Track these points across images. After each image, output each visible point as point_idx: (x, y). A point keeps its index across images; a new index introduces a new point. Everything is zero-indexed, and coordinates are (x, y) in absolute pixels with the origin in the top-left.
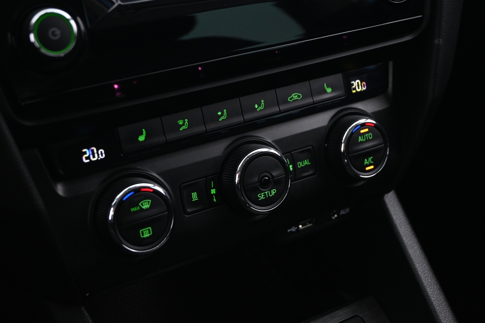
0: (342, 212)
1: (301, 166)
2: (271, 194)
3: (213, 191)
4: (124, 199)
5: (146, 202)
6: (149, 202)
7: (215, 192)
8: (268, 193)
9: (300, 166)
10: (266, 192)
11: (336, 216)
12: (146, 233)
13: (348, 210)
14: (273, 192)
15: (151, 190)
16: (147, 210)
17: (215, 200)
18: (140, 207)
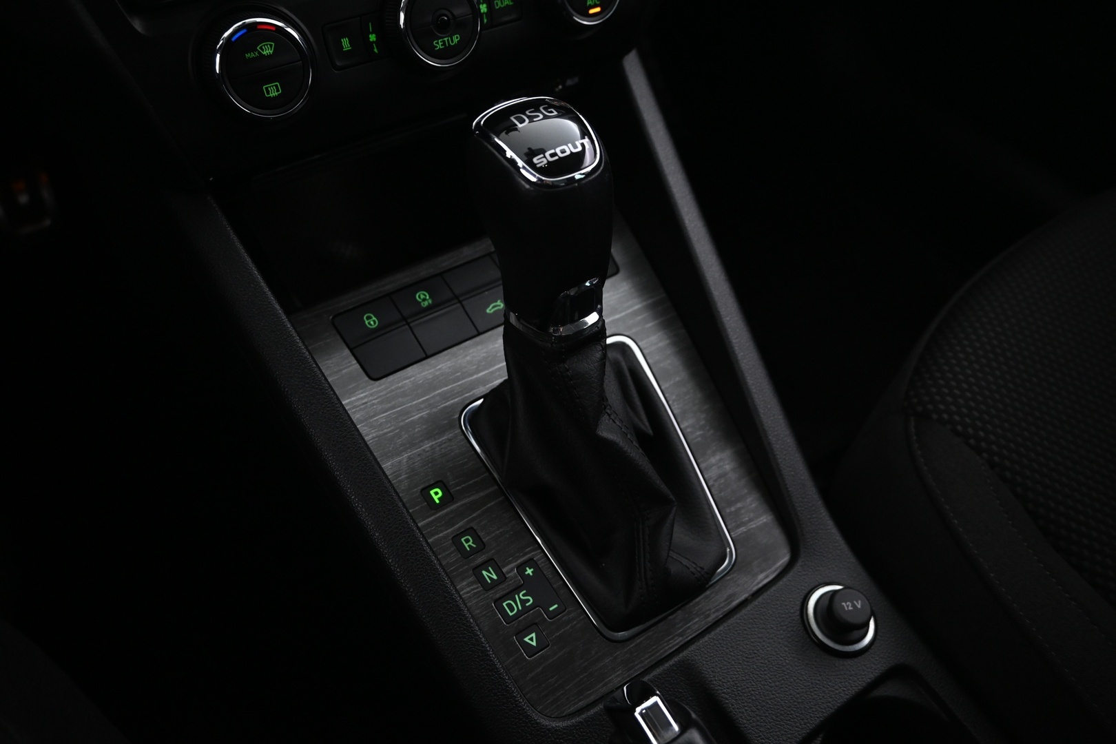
0: (569, 83)
1: (500, 7)
2: (452, 41)
3: (373, 38)
4: (233, 39)
5: (267, 45)
6: (271, 46)
7: (375, 39)
8: (448, 40)
9: (497, 5)
10: (446, 39)
11: (560, 87)
12: (273, 91)
13: (576, 80)
14: (456, 39)
15: (274, 29)
16: (269, 56)
17: (376, 50)
18: (259, 53)
